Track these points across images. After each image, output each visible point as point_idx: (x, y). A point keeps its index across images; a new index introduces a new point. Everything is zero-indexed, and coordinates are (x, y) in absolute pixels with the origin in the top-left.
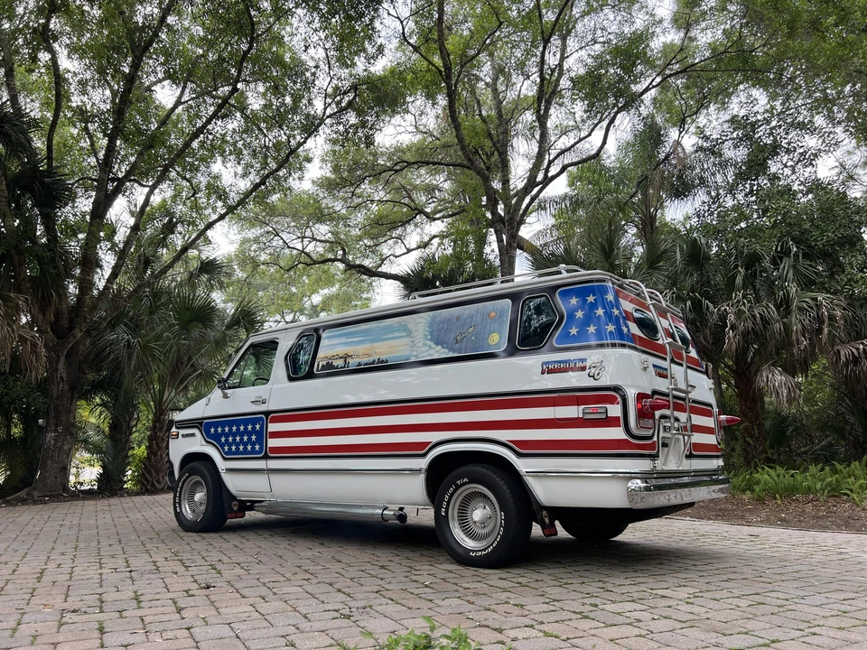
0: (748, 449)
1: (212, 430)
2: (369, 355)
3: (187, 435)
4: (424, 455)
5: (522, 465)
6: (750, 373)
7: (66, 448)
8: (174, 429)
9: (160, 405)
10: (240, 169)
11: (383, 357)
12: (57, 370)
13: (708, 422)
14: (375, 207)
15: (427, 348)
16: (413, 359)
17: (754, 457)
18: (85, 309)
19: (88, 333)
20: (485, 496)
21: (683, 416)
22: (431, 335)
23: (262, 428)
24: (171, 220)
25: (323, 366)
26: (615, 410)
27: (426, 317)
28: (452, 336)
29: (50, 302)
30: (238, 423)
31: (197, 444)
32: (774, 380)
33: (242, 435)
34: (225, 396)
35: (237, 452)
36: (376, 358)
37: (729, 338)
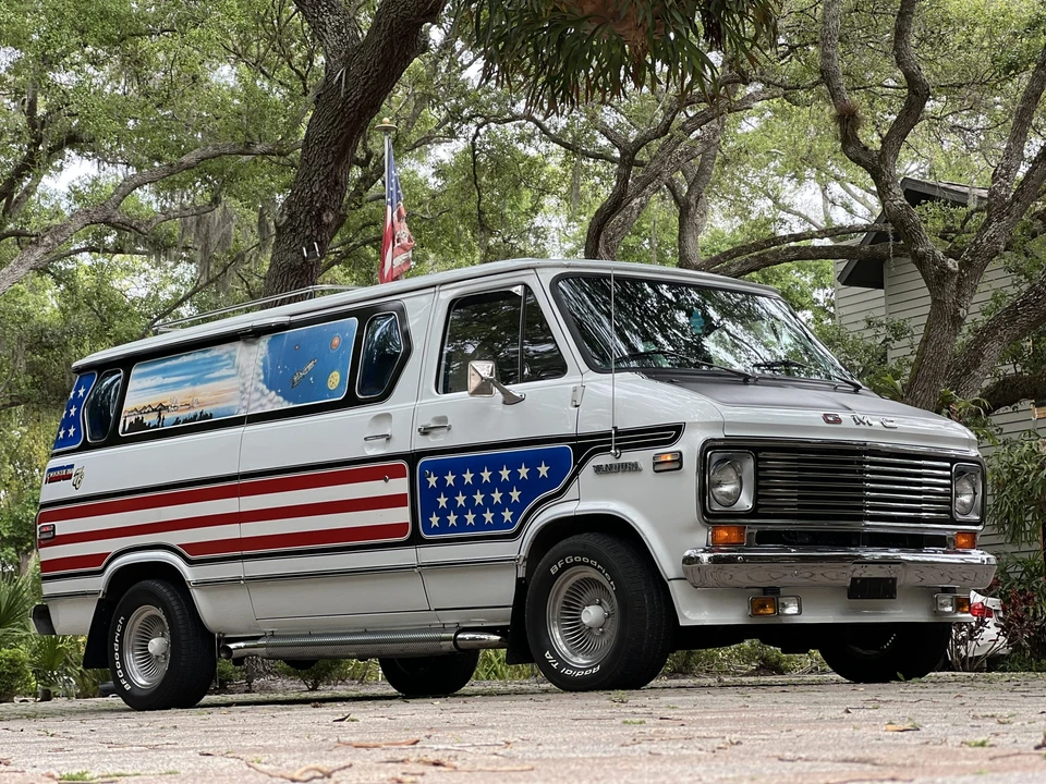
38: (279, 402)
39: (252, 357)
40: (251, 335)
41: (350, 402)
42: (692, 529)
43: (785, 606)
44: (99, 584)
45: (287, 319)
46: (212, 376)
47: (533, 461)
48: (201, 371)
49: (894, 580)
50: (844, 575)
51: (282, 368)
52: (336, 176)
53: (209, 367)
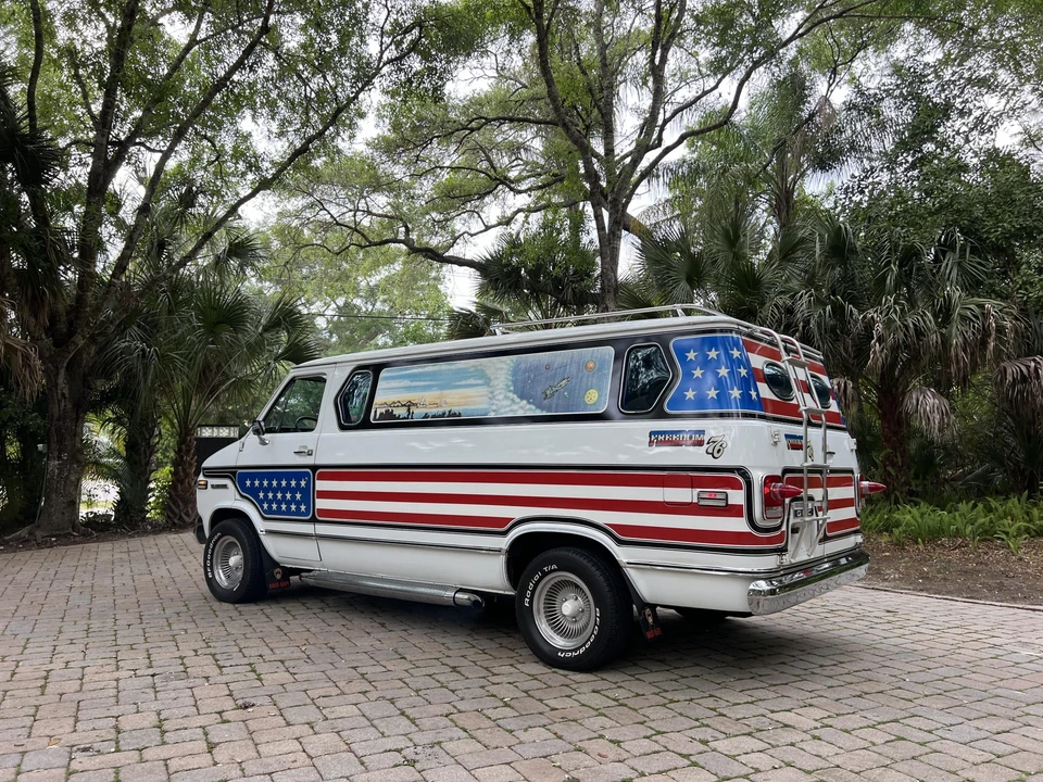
0: (888, 480)
1: (248, 483)
2: (437, 405)
3: (218, 487)
4: (504, 534)
5: (622, 554)
6: (897, 389)
7: (73, 478)
8: (201, 477)
9: (186, 423)
10: (274, 127)
11: (455, 409)
12: (57, 385)
13: (847, 492)
14: (445, 176)
15: (509, 402)
16: (492, 415)
17: (894, 489)
18: (88, 309)
19: (93, 339)
20: (577, 586)
21: (817, 493)
22: (515, 387)
23: (308, 484)
24: (189, 190)
25: (381, 414)
26: (737, 497)
27: (509, 362)
28: (540, 390)
29: (43, 301)
30: (279, 477)
31: (230, 498)
32: (926, 404)
33: (284, 491)
34: (263, 443)
35: (279, 511)
36: (447, 410)
37: (875, 352)
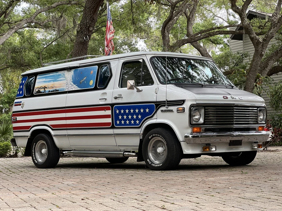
38: (76, 88)
39: (69, 75)
40: (69, 69)
41: (95, 89)
42: (187, 128)
43: (212, 148)
44: (28, 134)
45: (79, 65)
46: (58, 79)
47: (144, 108)
48: (56, 78)
49: (241, 140)
50: (228, 140)
51: (77, 79)
52: (93, 17)
53: (58, 77)
